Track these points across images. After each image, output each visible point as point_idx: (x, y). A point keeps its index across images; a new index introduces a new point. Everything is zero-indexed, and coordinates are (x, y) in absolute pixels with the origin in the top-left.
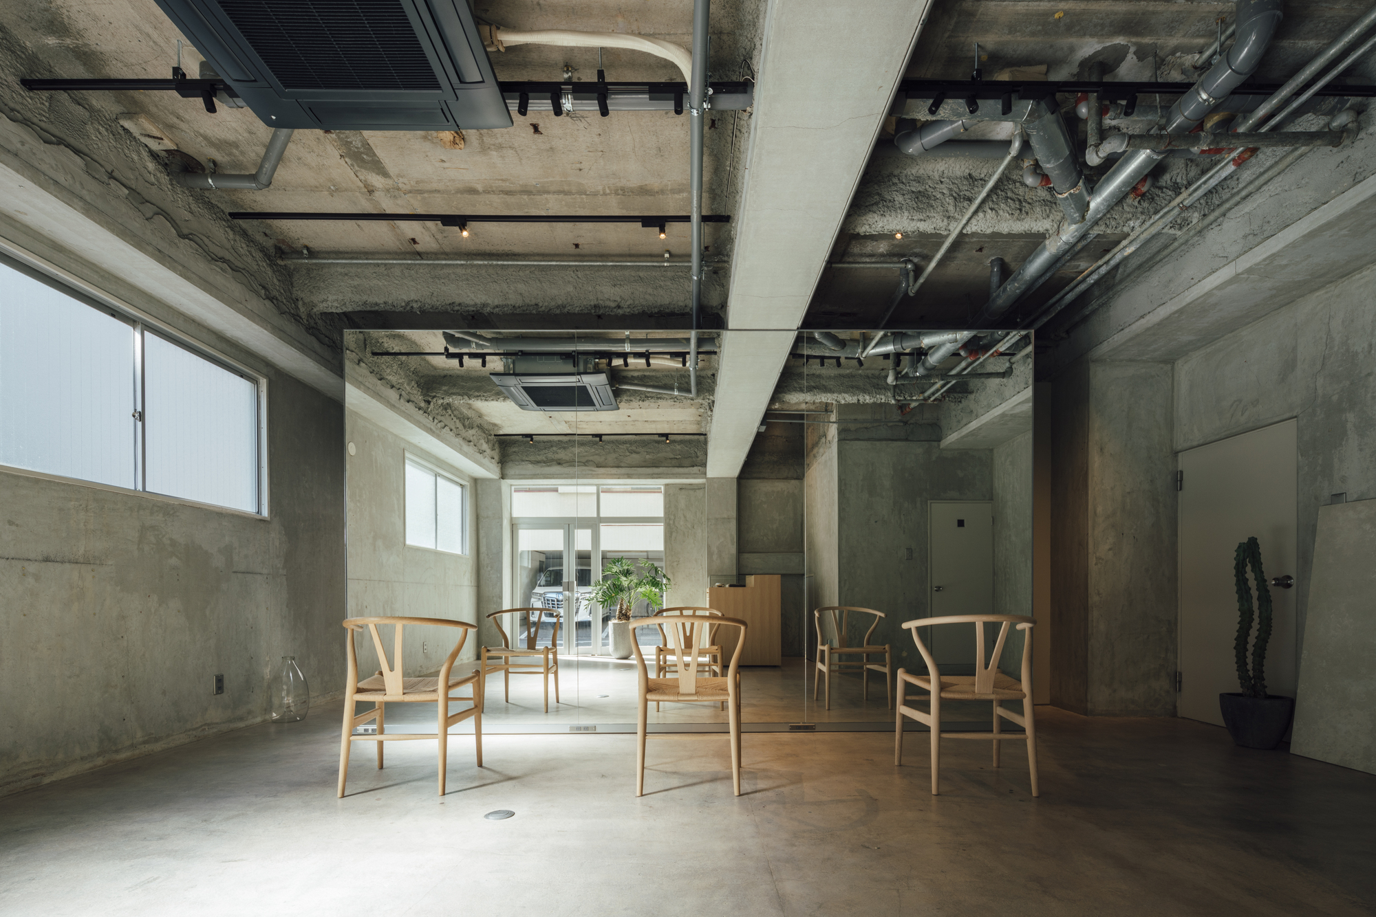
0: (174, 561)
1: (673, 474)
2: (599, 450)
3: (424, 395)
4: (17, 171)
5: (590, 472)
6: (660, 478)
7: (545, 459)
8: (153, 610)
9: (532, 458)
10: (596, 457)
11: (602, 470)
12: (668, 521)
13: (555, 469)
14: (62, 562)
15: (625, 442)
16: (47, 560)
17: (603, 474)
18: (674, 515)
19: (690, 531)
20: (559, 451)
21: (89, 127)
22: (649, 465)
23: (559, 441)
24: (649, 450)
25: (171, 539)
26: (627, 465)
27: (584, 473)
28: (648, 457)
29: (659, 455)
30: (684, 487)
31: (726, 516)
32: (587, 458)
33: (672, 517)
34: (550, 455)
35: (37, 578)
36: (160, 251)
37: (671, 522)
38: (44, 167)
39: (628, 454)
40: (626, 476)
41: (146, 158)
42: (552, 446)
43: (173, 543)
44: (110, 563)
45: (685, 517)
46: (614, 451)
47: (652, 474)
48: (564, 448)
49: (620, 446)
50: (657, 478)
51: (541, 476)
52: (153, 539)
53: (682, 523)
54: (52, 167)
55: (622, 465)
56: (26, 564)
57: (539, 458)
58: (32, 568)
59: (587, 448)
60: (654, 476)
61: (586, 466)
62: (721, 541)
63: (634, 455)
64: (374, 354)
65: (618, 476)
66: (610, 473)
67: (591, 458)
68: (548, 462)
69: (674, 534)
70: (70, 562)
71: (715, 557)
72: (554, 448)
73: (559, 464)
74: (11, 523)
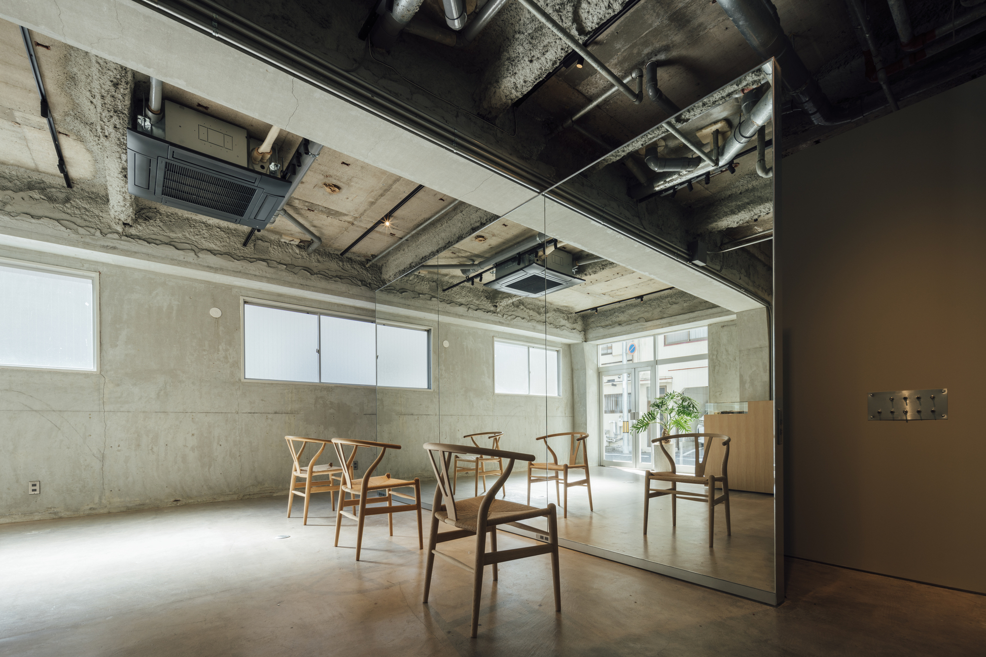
0: (332, 411)
1: (707, 315)
2: (648, 308)
3: (492, 302)
4: (241, 278)
5: (641, 327)
6: (695, 321)
7: (611, 323)
8: (321, 432)
9: (603, 324)
10: (646, 313)
11: (649, 323)
12: (711, 356)
13: (618, 329)
14: (282, 413)
15: (667, 297)
16: (276, 413)
17: (650, 326)
18: (717, 351)
19: (732, 363)
20: (620, 315)
21: (270, 249)
22: (686, 312)
23: (619, 307)
24: (687, 299)
25: (330, 402)
26: (669, 316)
27: (637, 328)
28: (685, 305)
29: (694, 301)
30: (726, 324)
31: (757, 346)
32: (639, 316)
33: (715, 353)
34: (614, 319)
35: (272, 420)
36: (301, 285)
37: (714, 357)
38: (251, 272)
39: (669, 306)
40: (668, 325)
41: (296, 249)
42: (615, 312)
43: (331, 403)
44: (302, 413)
45: (727, 351)
46: (659, 306)
47: (689, 319)
48: (623, 312)
49: (663, 301)
50: (693, 322)
51: (609, 336)
52: (321, 402)
53: (724, 357)
54: (254, 270)
55: (665, 316)
56: (268, 415)
57: (607, 323)
58: (270, 416)
59: (638, 308)
60: (691, 320)
61: (638, 322)
62: (753, 370)
63: (675, 306)
64: (444, 290)
65: (661, 326)
66: (655, 324)
67: (642, 315)
68: (612, 325)
69: (717, 368)
70: (285, 413)
71: (747, 386)
72: (616, 314)
73: (620, 324)
74: (262, 400)
